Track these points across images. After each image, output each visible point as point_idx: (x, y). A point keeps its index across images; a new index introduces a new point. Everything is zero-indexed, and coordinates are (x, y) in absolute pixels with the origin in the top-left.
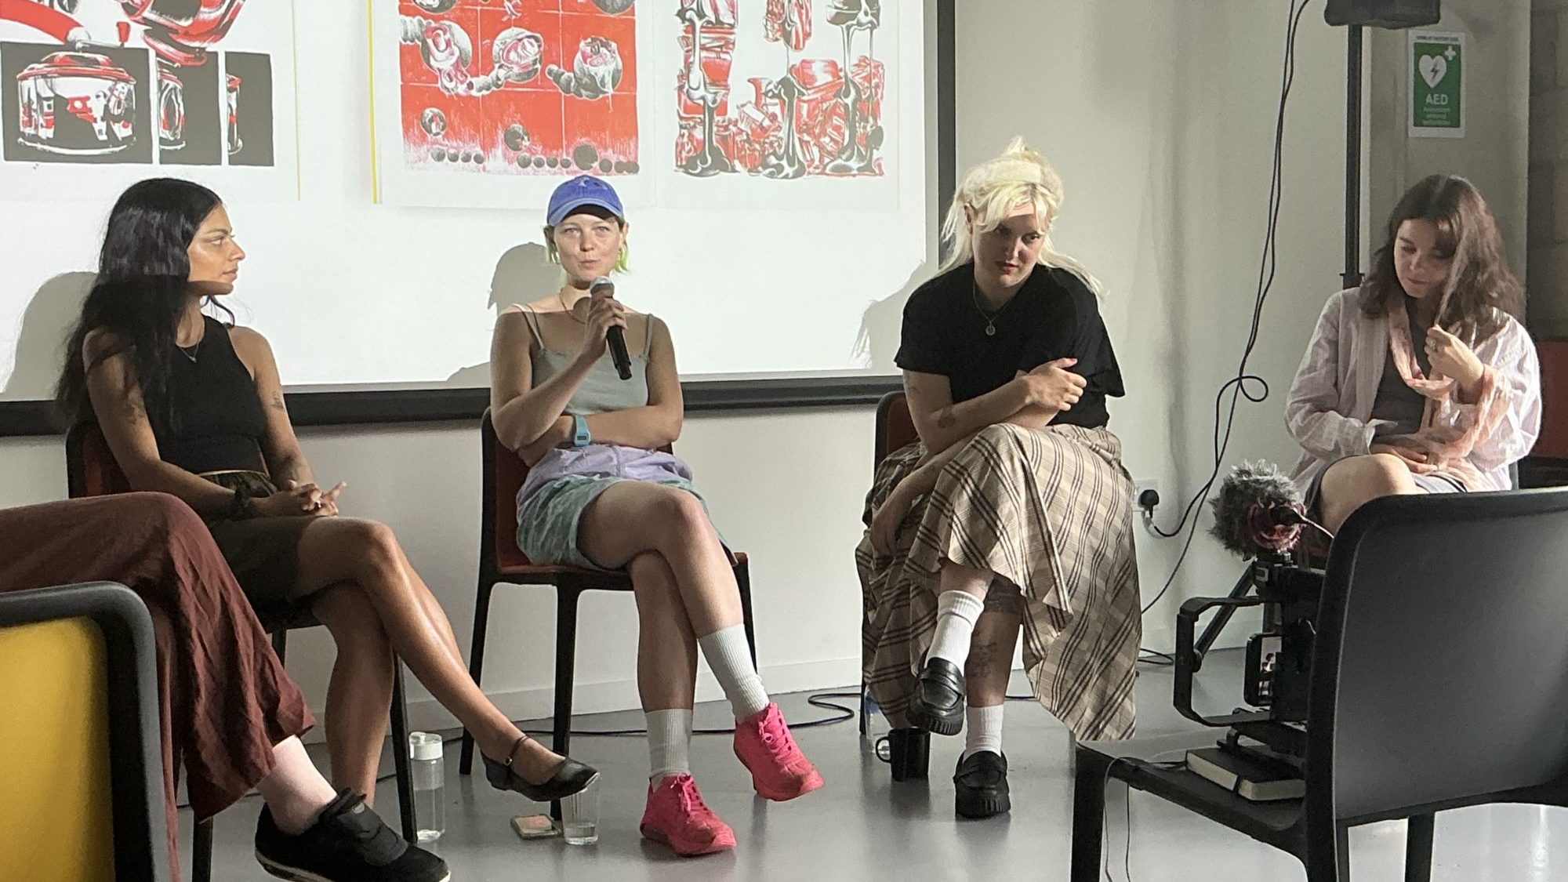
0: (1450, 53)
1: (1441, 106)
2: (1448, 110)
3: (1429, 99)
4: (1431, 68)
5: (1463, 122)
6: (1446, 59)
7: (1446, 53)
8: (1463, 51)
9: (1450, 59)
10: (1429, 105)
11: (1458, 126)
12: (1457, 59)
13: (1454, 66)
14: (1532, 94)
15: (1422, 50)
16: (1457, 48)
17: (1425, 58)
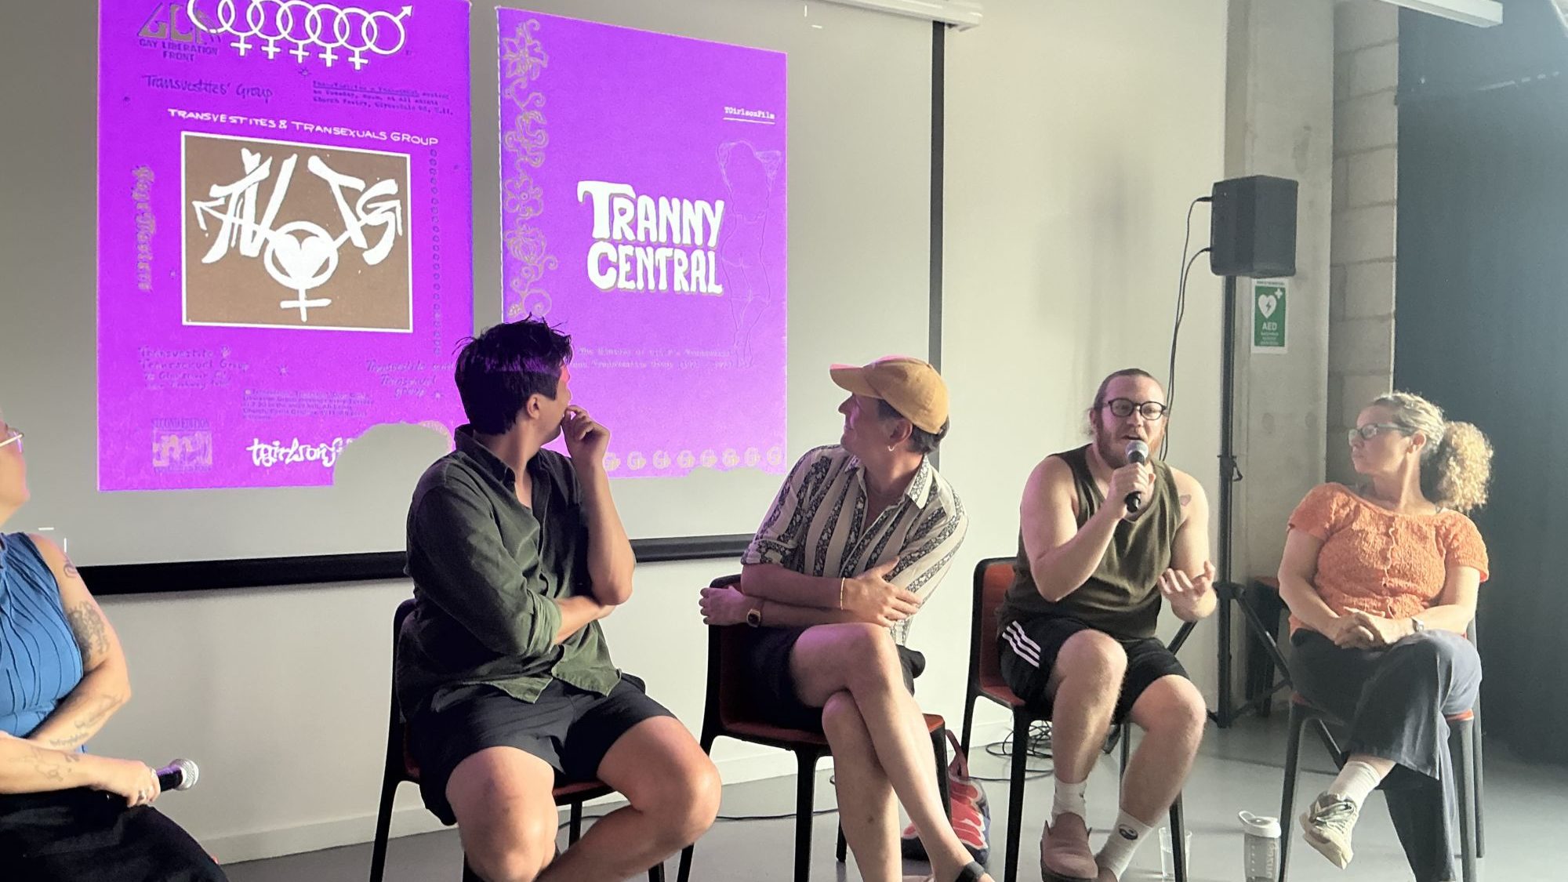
0: (1279, 293)
1: (1272, 331)
2: (1277, 334)
3: (1265, 326)
4: (1267, 303)
5: (1286, 342)
6: (1276, 297)
7: (1276, 293)
8: (1287, 292)
9: (1279, 297)
10: (1265, 331)
11: (1282, 344)
12: (1283, 297)
13: (1281, 302)
14: (1330, 323)
15: (1260, 291)
16: (1283, 290)
17: (1262, 297)
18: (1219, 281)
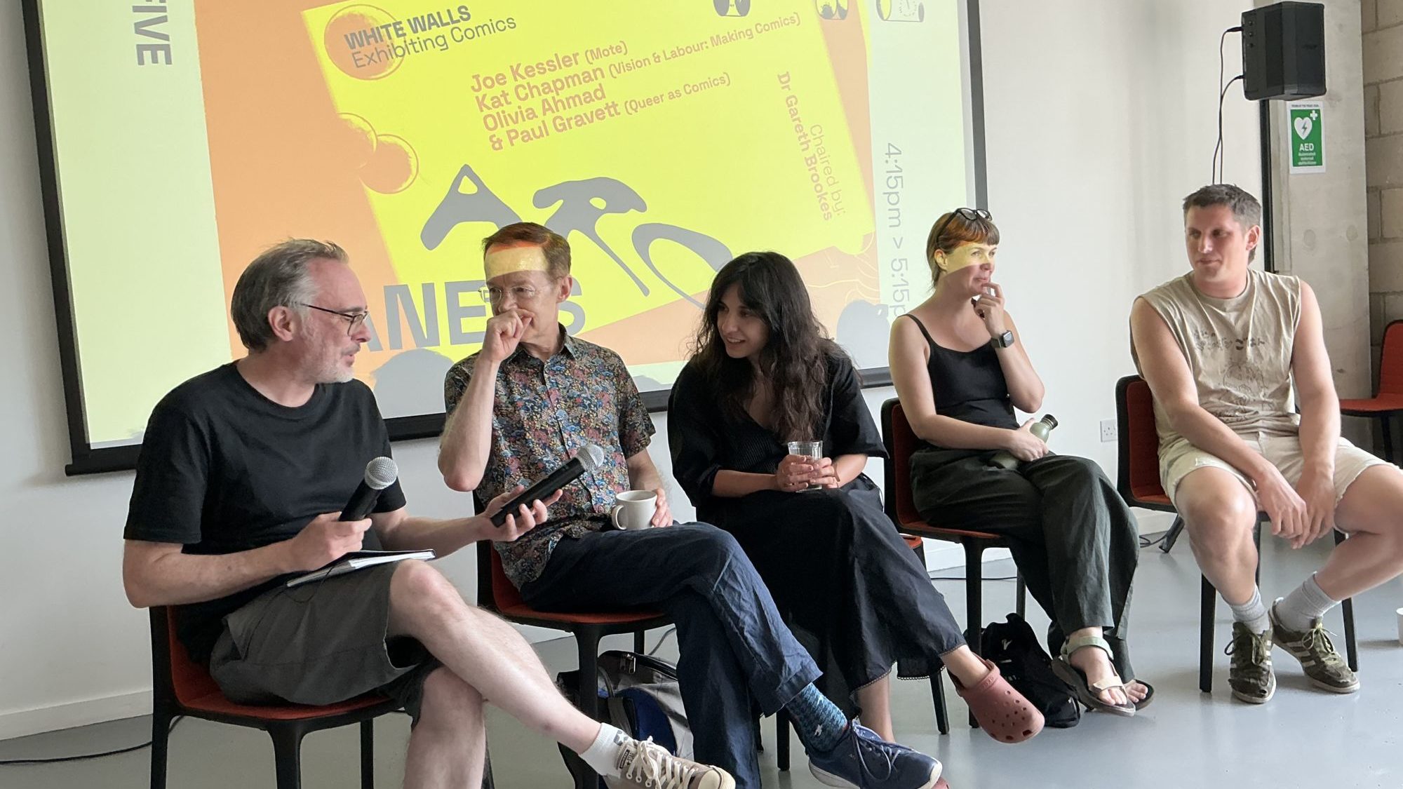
0: (1314, 115)
1: (1309, 152)
2: (1314, 154)
3: (1302, 148)
4: (1302, 126)
5: (1324, 161)
6: (1311, 118)
7: (1311, 115)
8: (1322, 113)
9: (1314, 119)
10: (1302, 152)
11: (1320, 164)
12: (1318, 118)
13: (1317, 124)
14: (1366, 140)
15: (1296, 114)
16: (1318, 111)
17: (1298, 120)
18: (1255, 104)
